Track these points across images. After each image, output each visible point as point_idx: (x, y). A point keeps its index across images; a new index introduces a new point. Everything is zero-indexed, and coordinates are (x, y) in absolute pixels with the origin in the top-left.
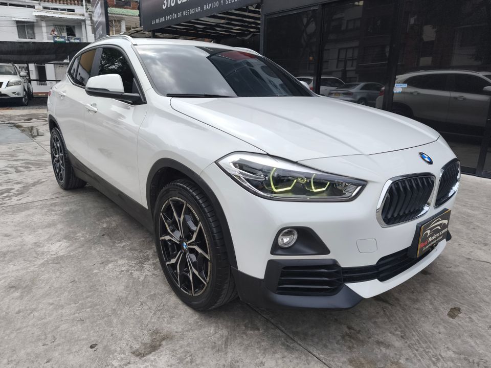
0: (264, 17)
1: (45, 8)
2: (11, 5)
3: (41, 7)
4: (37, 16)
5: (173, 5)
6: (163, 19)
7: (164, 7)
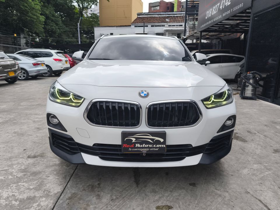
0: (252, 16)
1: (169, 26)
2: (156, 26)
3: (168, 25)
4: (165, 30)
5: (210, 16)
6: (205, 25)
7: (206, 18)
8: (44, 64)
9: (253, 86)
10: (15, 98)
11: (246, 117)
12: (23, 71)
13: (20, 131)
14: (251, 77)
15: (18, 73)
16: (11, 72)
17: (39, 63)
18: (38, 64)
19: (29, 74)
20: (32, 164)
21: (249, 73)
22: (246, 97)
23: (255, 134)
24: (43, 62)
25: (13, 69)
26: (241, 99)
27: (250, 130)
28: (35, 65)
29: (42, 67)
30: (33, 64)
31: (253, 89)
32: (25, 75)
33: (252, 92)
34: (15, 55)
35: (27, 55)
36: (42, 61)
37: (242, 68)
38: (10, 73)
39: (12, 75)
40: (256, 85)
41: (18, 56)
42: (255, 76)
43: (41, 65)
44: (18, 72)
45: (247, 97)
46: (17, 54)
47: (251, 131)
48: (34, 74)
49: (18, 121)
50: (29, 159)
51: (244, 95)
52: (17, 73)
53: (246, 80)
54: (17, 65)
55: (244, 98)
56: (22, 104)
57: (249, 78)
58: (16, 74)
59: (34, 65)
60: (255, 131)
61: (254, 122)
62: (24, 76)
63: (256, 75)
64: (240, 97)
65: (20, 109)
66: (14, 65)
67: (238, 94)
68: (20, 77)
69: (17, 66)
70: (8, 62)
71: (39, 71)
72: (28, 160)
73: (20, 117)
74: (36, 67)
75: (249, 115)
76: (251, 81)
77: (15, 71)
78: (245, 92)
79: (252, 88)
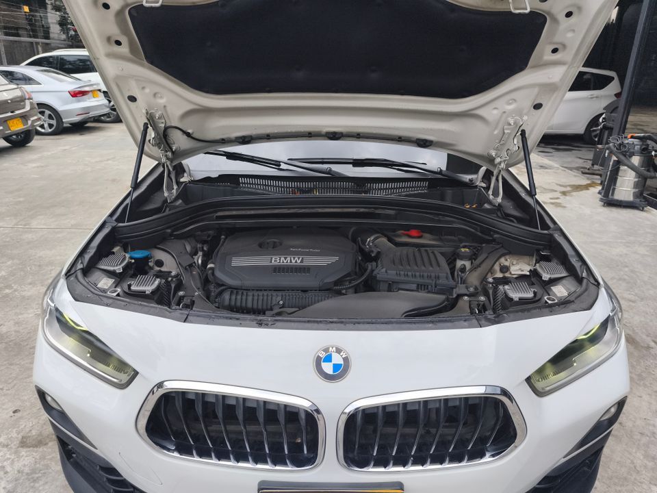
8: (100, 90)
9: (639, 174)
10: (20, 202)
11: (620, 279)
12: (47, 112)
13: (16, 331)
14: (637, 148)
15: (33, 121)
16: (15, 121)
17: (87, 89)
18: (83, 93)
19: (62, 119)
20: (27, 474)
21: (632, 137)
22: (617, 200)
23: (648, 347)
24: (95, 86)
25: (17, 112)
26: (604, 206)
27: (633, 330)
28: (76, 94)
29: (94, 99)
30: (69, 92)
31: (638, 181)
32: (54, 122)
33: (634, 190)
34: (22, 69)
35: (57, 69)
36: (95, 84)
37: (611, 113)
38: (10, 123)
39: (17, 127)
40: (648, 171)
41: (32, 72)
42: (648, 145)
43: (90, 94)
44: (32, 119)
45: (621, 201)
46: (29, 64)
47: (638, 339)
48: (77, 119)
49: (15, 291)
50: (23, 452)
51: (613, 194)
52: (30, 122)
53: (622, 158)
54: (29, 99)
55: (610, 203)
56: (34, 224)
57: (632, 150)
58: (27, 124)
59: (73, 96)
60: (647, 336)
61: (642, 299)
62: (51, 126)
63: (649, 142)
64: (601, 200)
65: (29, 243)
66: (20, 101)
67: (592, 185)
68: (42, 126)
69: (27, 102)
70: (4, 93)
71: (87, 110)
72: (19, 457)
73: (22, 273)
74: (79, 101)
75: (626, 269)
76: (636, 160)
77: (24, 117)
78: (614, 189)
79: (636, 180)
